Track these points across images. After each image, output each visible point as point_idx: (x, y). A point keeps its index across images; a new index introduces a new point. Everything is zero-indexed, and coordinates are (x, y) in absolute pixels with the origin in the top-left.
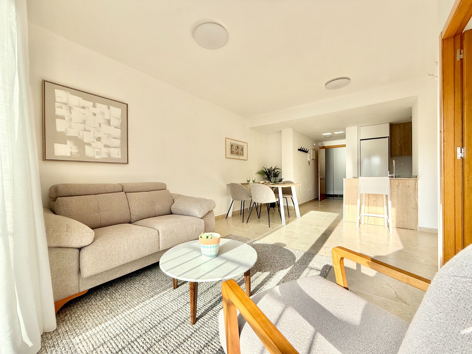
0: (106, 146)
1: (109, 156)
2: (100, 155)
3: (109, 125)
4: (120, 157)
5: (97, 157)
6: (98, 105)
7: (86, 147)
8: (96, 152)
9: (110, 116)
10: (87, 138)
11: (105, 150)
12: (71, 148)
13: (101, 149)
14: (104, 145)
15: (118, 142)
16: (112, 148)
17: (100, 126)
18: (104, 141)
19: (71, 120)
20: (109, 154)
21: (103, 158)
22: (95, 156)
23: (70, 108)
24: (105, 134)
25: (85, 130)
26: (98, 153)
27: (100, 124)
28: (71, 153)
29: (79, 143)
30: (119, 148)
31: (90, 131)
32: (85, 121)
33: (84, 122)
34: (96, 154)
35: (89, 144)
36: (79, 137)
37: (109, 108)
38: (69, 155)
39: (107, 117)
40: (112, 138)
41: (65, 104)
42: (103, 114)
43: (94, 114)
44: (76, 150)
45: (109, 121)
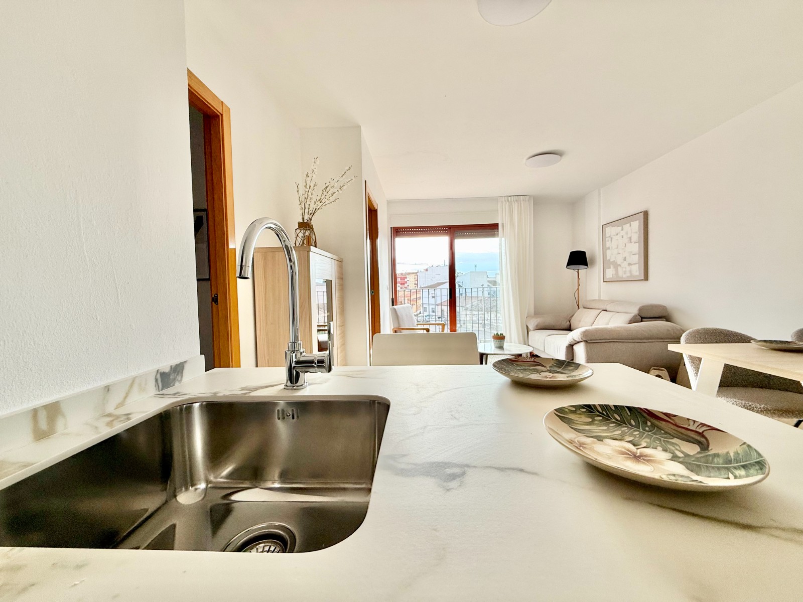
0: (630, 264)
1: (631, 273)
2: (626, 274)
3: (631, 242)
4: (637, 273)
5: (624, 276)
7: (619, 268)
8: (624, 271)
10: (619, 260)
11: (628, 268)
12: (612, 271)
13: (626, 268)
15: (636, 259)
16: (633, 266)
17: (626, 246)
18: (629, 260)
19: (612, 248)
20: (631, 271)
21: (628, 277)
23: (612, 238)
24: (628, 252)
27: (625, 244)
28: (613, 275)
29: (617, 266)
30: (636, 264)
32: (618, 245)
33: (617, 248)
34: (623, 274)
35: (620, 265)
36: (615, 261)
37: (630, 226)
38: (612, 277)
39: (629, 235)
40: (633, 254)
41: (610, 237)
42: (627, 233)
43: (622, 237)
44: (614, 273)
45: (630, 238)
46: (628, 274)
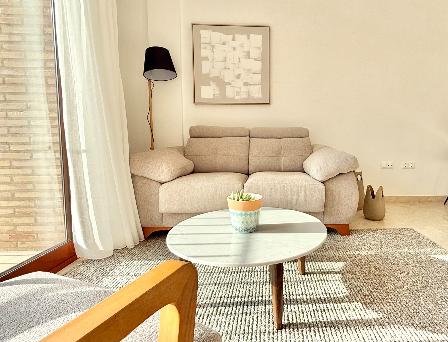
0: (246, 84)
1: (249, 95)
2: (240, 95)
3: (249, 58)
4: (260, 96)
5: (237, 97)
6: (238, 36)
7: (227, 87)
8: (236, 92)
9: (250, 47)
10: (227, 77)
11: (244, 89)
12: (214, 89)
13: (240, 88)
14: (244, 83)
15: (257, 78)
16: (252, 86)
17: (240, 61)
18: (244, 78)
19: (214, 59)
20: (248, 93)
21: (243, 98)
22: (234, 96)
23: (213, 46)
24: (245, 69)
25: (226, 69)
26: (238, 93)
27: (239, 59)
28: (214, 95)
29: (221, 83)
30: (259, 85)
31: (230, 69)
32: (225, 58)
33: (225, 60)
34: (235, 95)
35: (229, 84)
36: (220, 77)
37: (248, 38)
38: (212, 97)
39: (246, 49)
40: (252, 73)
41: (208, 44)
42: (242, 46)
43: (234, 49)
44: (217, 92)
45: (248, 53)
46: (244, 96)
